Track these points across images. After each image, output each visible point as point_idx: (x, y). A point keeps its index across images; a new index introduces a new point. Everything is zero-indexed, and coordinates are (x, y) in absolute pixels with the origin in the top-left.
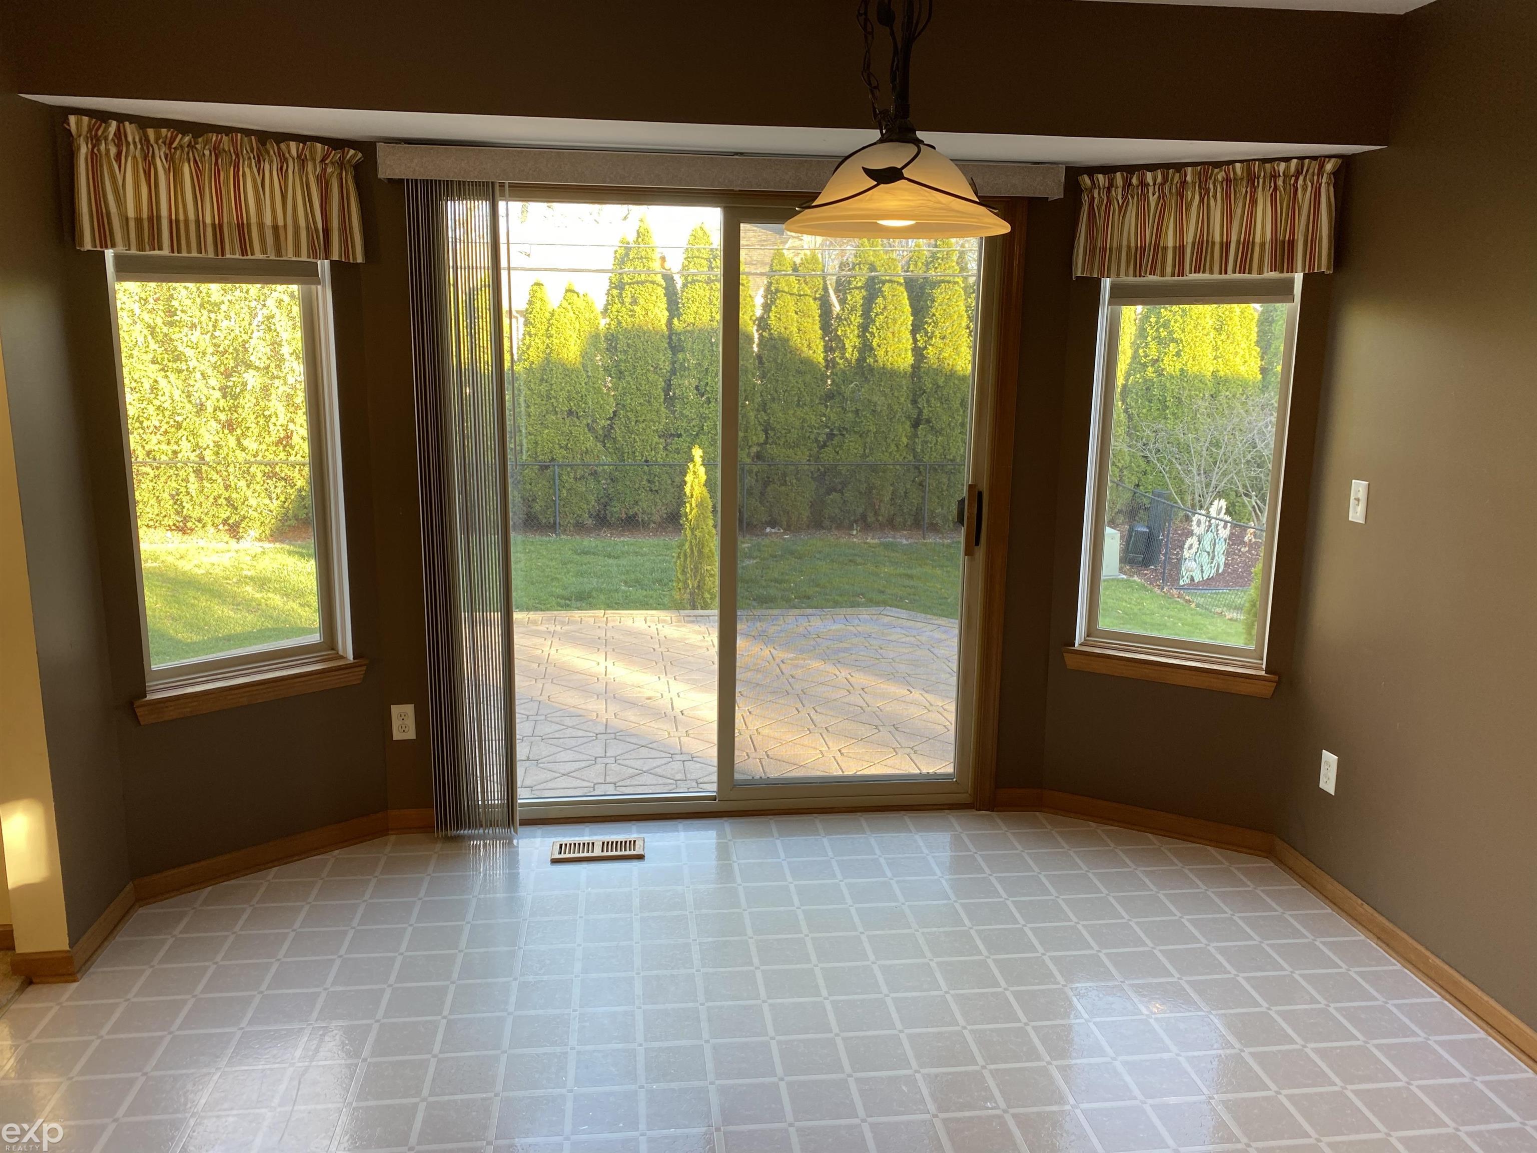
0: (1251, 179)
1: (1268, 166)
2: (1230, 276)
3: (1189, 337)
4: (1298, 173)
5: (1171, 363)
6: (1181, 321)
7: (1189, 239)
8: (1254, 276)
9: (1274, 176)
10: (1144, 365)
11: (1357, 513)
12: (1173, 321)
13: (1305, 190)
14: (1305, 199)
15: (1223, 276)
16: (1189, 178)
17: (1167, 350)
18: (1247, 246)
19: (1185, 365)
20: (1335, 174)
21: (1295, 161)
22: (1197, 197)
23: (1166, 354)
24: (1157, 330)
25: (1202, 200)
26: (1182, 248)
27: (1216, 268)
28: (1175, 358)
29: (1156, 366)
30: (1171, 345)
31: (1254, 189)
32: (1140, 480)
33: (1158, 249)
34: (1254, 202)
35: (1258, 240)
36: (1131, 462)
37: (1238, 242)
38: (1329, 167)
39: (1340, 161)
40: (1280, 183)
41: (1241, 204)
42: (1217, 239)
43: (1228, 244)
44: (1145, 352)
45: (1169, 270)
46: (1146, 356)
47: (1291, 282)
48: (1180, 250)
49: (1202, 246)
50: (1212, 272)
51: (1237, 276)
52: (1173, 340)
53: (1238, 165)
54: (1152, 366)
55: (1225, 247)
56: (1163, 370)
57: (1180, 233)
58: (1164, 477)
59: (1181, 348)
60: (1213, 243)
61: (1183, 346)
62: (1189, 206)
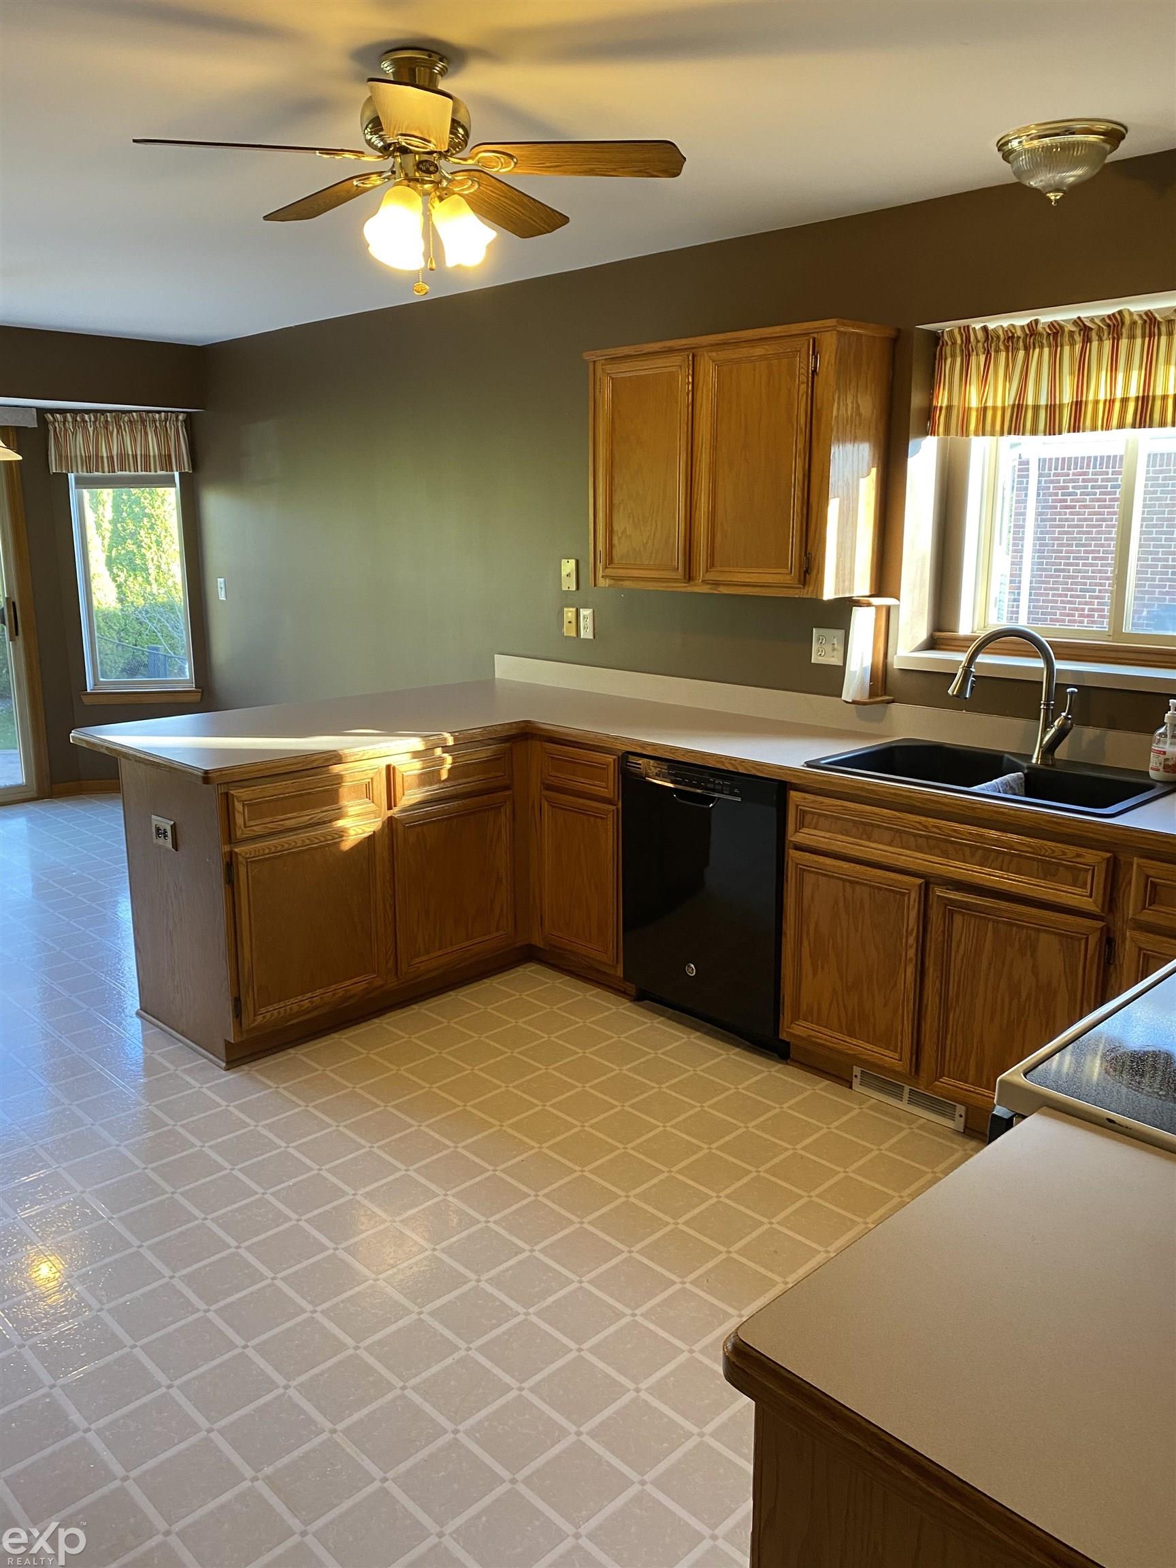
0: (143, 422)
1: (150, 415)
2: (140, 473)
3: (158, 512)
4: (166, 420)
5: (147, 535)
6: (150, 498)
7: (115, 453)
8: (153, 473)
9: (154, 421)
10: (124, 540)
11: (222, 597)
12: (142, 498)
13: (171, 428)
14: (172, 433)
15: (136, 473)
16: (109, 419)
17: (142, 524)
18: (146, 457)
19: (159, 536)
20: (185, 421)
21: (163, 414)
22: (115, 429)
23: (141, 527)
24: (130, 507)
25: (118, 432)
26: (112, 457)
27: (132, 469)
28: (150, 531)
29: (135, 538)
30: (145, 519)
31: (145, 427)
32: (136, 641)
33: (99, 458)
34: (146, 433)
35: (152, 454)
36: (126, 625)
37: (141, 455)
38: (181, 417)
39: (185, 415)
40: (158, 424)
41: (139, 435)
42: (130, 453)
43: (136, 455)
44: (122, 526)
45: (106, 469)
46: (124, 530)
47: (173, 476)
48: (111, 458)
49: (123, 457)
50: (130, 471)
51: (144, 473)
52: (146, 515)
53: (134, 414)
54: (131, 539)
55: (135, 457)
56: (141, 541)
57: (110, 449)
58: (157, 636)
59: (153, 521)
60: (128, 455)
61: (156, 520)
62: (112, 433)
